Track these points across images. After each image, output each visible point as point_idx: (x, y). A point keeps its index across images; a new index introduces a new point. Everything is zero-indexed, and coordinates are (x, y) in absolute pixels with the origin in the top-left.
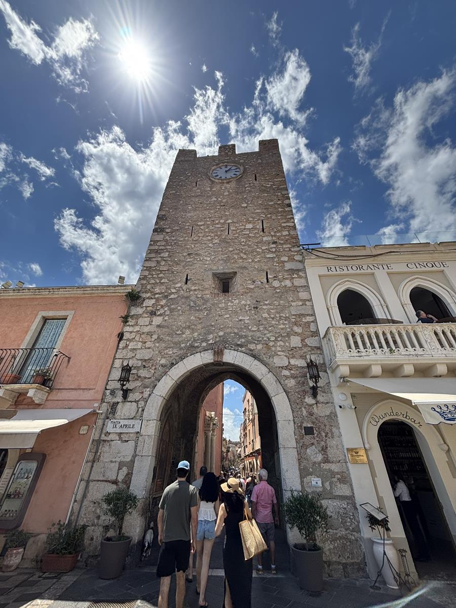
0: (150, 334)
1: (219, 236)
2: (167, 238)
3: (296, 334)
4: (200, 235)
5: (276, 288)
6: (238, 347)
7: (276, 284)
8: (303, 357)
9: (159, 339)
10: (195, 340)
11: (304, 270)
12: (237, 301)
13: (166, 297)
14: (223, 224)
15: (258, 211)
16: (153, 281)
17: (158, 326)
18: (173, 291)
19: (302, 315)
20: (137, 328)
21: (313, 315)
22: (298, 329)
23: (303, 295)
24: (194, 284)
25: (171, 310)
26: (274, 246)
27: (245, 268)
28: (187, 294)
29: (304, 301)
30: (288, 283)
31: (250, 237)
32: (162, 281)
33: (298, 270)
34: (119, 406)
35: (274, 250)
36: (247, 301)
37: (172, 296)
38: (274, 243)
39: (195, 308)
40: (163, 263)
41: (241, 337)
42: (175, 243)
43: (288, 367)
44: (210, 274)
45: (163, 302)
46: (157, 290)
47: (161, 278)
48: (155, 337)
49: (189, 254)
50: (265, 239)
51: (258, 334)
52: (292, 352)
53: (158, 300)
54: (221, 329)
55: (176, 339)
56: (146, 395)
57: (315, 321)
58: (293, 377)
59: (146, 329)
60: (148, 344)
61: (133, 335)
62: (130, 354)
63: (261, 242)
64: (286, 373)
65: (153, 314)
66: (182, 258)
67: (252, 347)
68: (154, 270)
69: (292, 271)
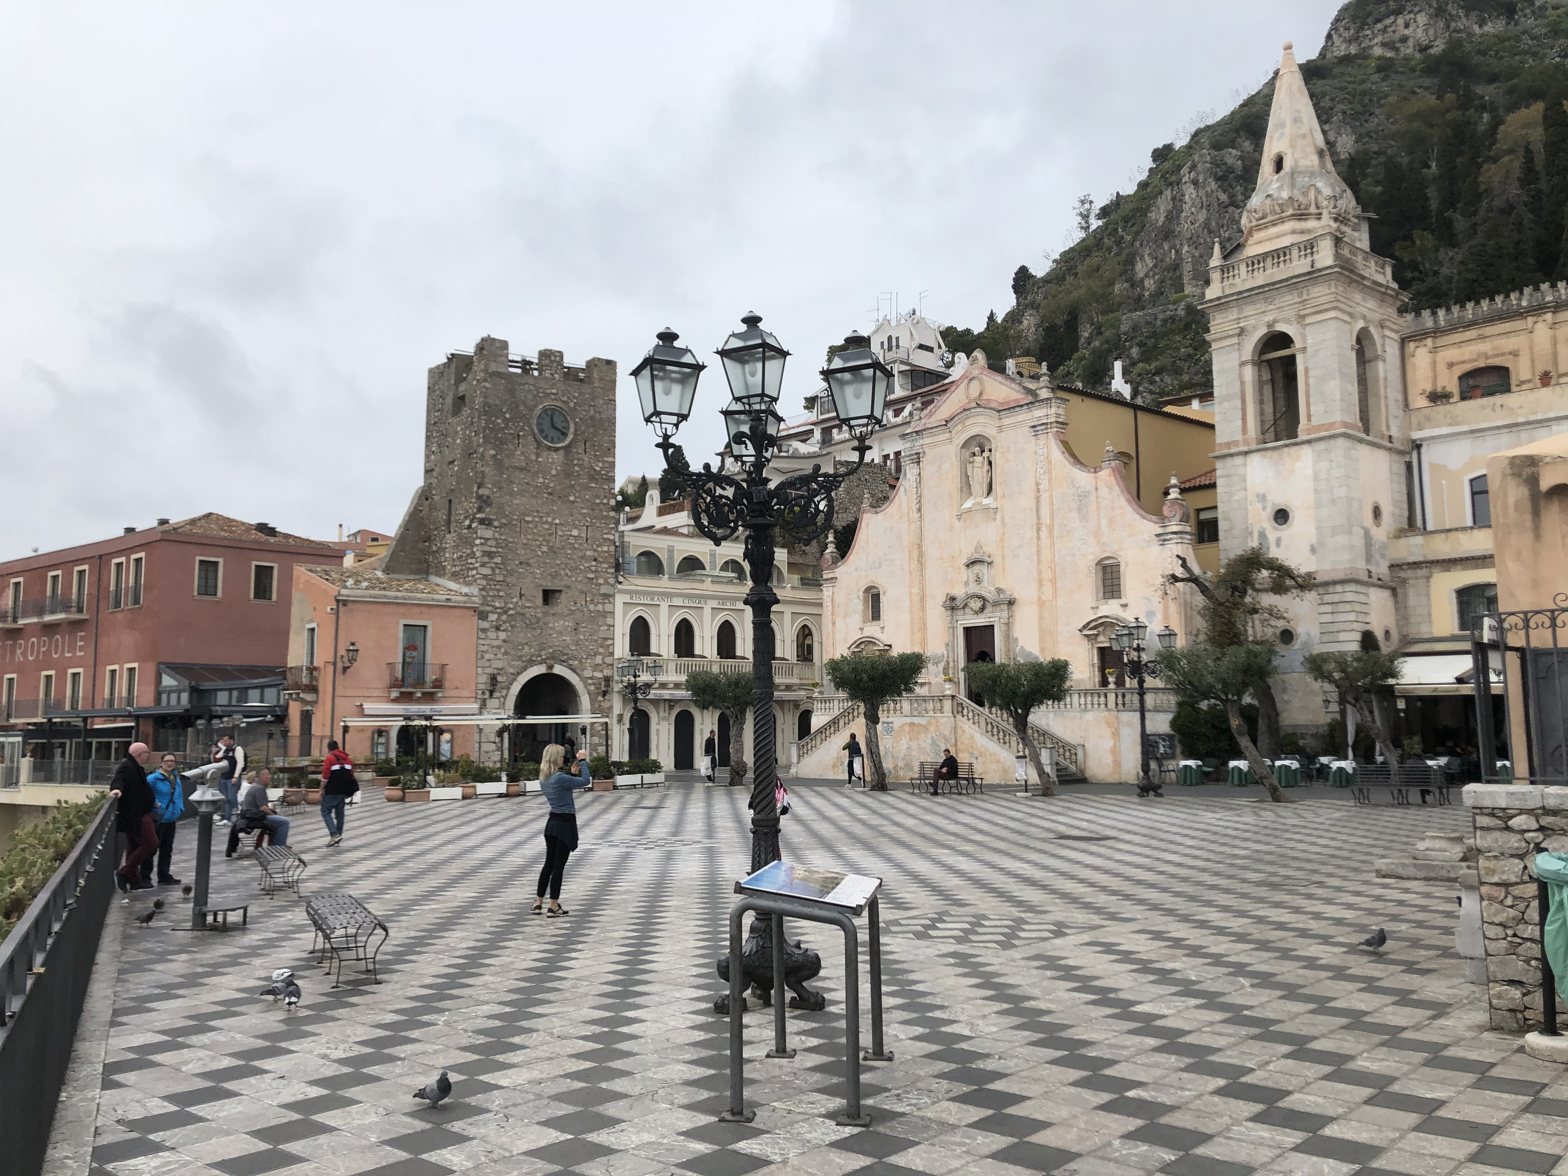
0: (499, 647)
1: (548, 541)
2: (497, 535)
3: (600, 654)
4: (529, 537)
5: (591, 612)
6: (561, 662)
7: (592, 607)
8: (602, 671)
9: (506, 653)
10: (532, 656)
11: (613, 596)
12: (561, 622)
13: (506, 612)
14: (551, 524)
15: (585, 511)
16: (491, 593)
17: (504, 641)
18: (511, 606)
19: (606, 639)
20: (488, 642)
21: (613, 639)
22: (601, 650)
23: (609, 621)
24: (528, 600)
25: (512, 627)
26: (594, 563)
27: (569, 587)
28: (522, 611)
29: (610, 626)
30: (600, 607)
31: (575, 548)
32: (501, 594)
33: (609, 596)
34: (488, 701)
35: (593, 569)
36: (570, 624)
37: (511, 612)
38: (595, 560)
39: (530, 626)
40: (497, 571)
41: (565, 654)
42: (506, 545)
43: (591, 678)
44: (541, 589)
45: (504, 617)
46: (497, 604)
47: (499, 590)
48: (503, 650)
49: (521, 563)
50: (588, 553)
51: (576, 653)
52: (596, 667)
53: (500, 614)
54: (551, 647)
55: (520, 653)
56: (504, 694)
57: (613, 644)
58: (594, 684)
59: (495, 643)
60: (499, 656)
61: (485, 648)
62: (488, 664)
63: (583, 557)
64: (590, 681)
65: (498, 628)
66: (514, 567)
67: (571, 662)
68: (492, 580)
69: (607, 596)
